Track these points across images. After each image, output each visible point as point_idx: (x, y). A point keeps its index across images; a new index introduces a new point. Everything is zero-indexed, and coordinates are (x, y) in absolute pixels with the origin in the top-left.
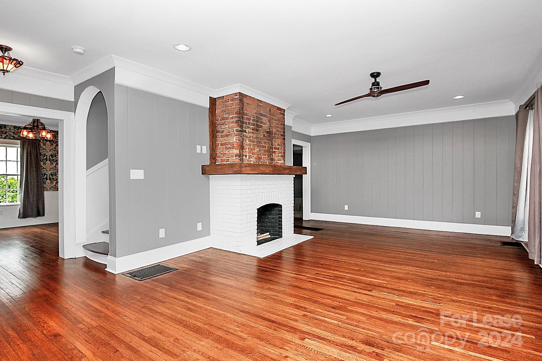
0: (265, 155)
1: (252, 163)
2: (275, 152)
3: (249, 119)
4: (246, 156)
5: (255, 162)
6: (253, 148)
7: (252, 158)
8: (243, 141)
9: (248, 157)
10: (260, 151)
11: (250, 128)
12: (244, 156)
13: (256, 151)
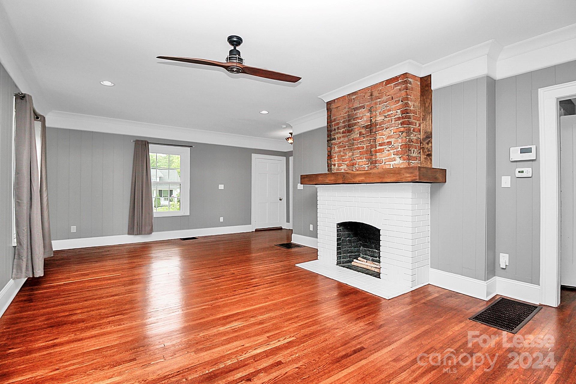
0: (361, 159)
1: (343, 171)
2: (381, 151)
3: (338, 124)
4: (335, 165)
5: (346, 169)
6: (343, 154)
7: (342, 166)
8: (331, 150)
9: (337, 165)
10: (353, 155)
11: (340, 133)
12: (333, 166)
13: (347, 157)
